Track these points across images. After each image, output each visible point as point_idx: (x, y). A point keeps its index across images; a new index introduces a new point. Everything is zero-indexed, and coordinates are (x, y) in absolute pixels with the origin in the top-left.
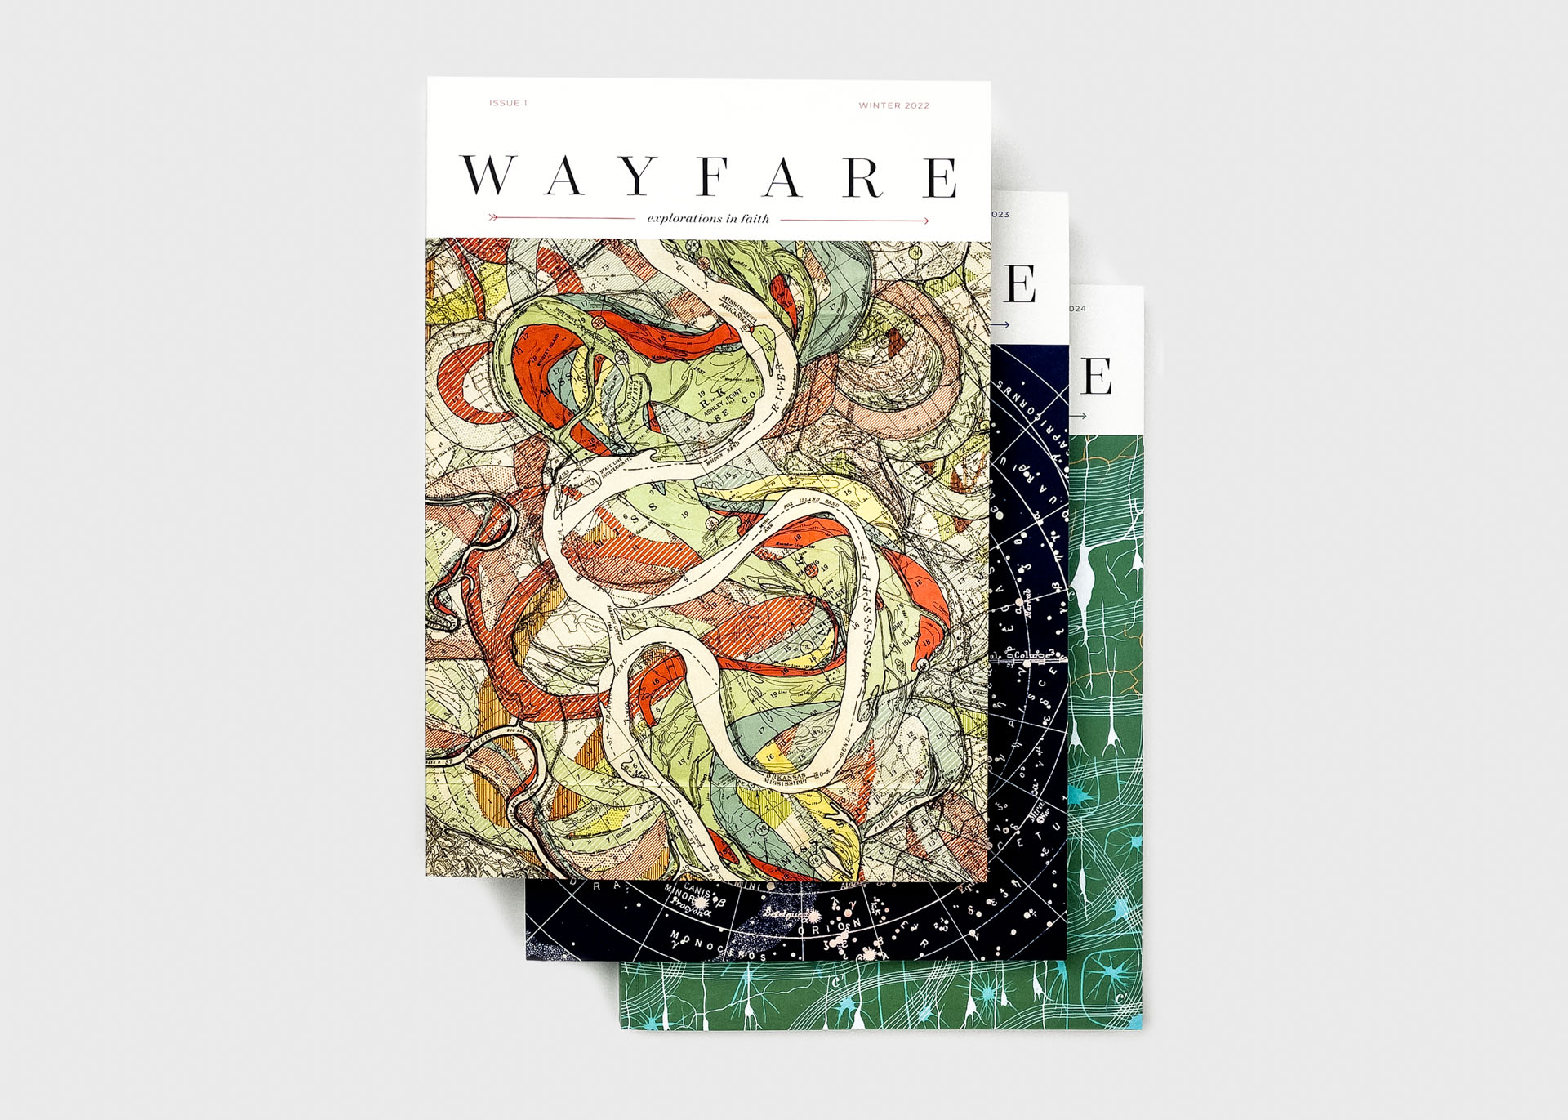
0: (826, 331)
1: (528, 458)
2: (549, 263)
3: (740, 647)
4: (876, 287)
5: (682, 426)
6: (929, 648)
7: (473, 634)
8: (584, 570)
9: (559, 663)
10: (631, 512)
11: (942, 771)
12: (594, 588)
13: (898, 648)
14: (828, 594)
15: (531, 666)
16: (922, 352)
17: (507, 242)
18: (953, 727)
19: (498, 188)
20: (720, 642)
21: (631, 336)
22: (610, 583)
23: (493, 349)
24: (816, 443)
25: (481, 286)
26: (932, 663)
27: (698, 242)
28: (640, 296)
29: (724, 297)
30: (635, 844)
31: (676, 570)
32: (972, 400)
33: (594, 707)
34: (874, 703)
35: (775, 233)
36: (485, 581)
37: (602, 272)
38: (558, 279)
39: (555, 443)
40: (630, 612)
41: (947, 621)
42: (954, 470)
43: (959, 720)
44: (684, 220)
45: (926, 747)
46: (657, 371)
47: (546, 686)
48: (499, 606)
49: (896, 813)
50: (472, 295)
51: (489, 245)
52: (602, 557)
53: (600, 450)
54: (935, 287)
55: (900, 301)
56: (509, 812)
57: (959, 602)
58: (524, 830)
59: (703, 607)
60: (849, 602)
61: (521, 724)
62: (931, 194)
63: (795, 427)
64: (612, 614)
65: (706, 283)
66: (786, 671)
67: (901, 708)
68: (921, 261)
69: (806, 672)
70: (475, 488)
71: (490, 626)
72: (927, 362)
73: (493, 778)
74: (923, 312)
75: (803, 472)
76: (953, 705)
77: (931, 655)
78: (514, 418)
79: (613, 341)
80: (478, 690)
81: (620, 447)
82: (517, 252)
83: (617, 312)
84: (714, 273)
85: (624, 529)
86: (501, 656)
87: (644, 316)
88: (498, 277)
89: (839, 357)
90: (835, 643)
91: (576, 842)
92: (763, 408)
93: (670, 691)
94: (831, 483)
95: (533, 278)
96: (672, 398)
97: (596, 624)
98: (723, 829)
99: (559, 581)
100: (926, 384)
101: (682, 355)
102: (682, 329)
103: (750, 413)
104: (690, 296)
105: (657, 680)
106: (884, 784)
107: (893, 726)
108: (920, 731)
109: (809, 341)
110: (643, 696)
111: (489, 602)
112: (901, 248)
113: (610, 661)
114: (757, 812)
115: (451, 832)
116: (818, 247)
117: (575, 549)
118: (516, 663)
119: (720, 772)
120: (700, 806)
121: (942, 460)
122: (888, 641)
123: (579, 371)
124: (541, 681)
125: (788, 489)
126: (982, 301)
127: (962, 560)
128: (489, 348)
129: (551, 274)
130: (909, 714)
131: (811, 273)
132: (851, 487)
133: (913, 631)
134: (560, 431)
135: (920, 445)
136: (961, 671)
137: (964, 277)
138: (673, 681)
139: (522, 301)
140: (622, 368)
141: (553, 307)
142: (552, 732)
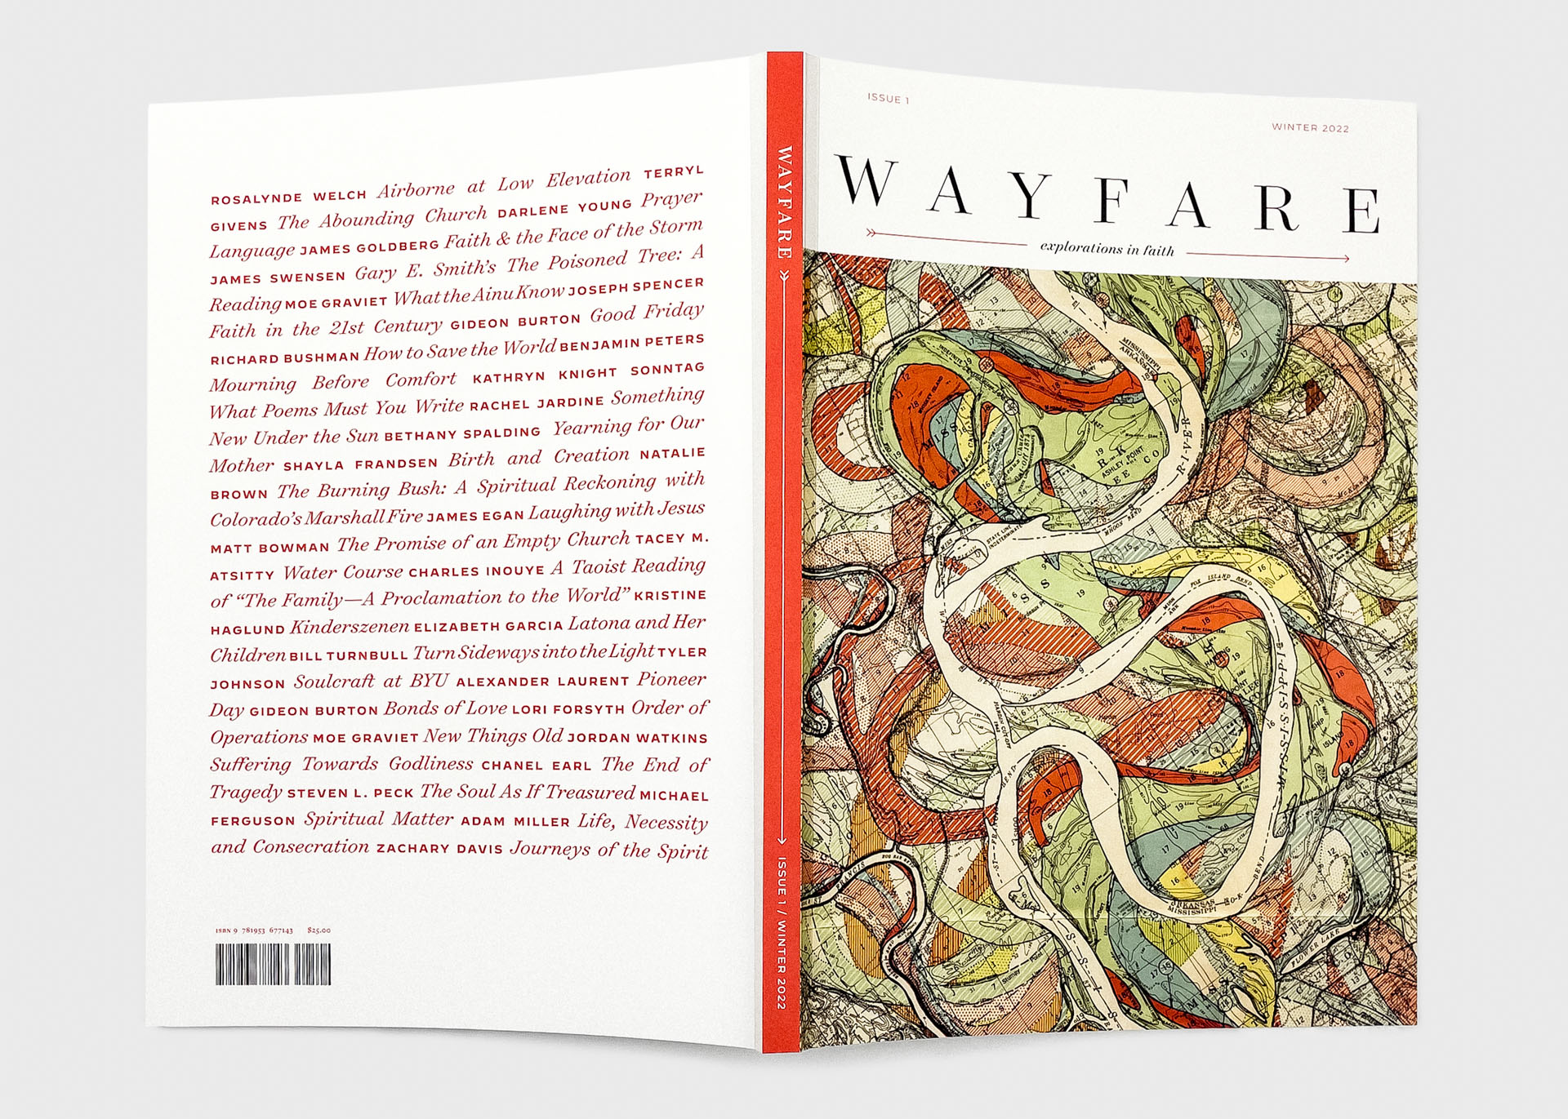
0: (1237, 382)
1: (907, 523)
2: (932, 292)
3: (1142, 751)
4: (1292, 332)
5: (1077, 490)
6: (1353, 749)
7: (845, 739)
8: (969, 658)
9: (940, 772)
10: (1021, 590)
11: (1367, 895)
12: (980, 680)
13: (1318, 750)
14: (1239, 687)
15: (909, 776)
16: (1343, 407)
17: (886, 263)
18: (1379, 843)
19: (877, 198)
20: (1120, 744)
21: (1022, 382)
22: (997, 674)
23: (870, 391)
24: (1228, 510)
25: (857, 314)
26: (1356, 768)
27: (1097, 275)
28: (1031, 336)
29: (1124, 340)
30: (1023, 990)
31: (1071, 659)
32: (1398, 463)
33: (978, 825)
34: (1291, 815)
35: (1180, 268)
36: (859, 672)
37: (991, 306)
38: (942, 311)
39: (937, 506)
40: (1019, 709)
41: (1372, 718)
42: (1380, 544)
43: (1386, 834)
44: (1081, 249)
45: (1350, 867)
46: (1050, 424)
47: (925, 800)
48: (874, 704)
49: (1316, 945)
50: (847, 323)
51: (867, 265)
52: (988, 643)
53: (987, 515)
54: (1357, 334)
55: (1319, 348)
56: (883, 958)
57: (1386, 696)
58: (900, 980)
59: (1100, 703)
60: (1264, 696)
61: (898, 848)
62: (1352, 229)
63: (1202, 491)
64: (999, 712)
65: (1105, 323)
66: (1193, 779)
67: (1321, 821)
68: (1341, 304)
69: (1216, 780)
70: (848, 559)
71: (864, 728)
72: (1349, 419)
73: (866, 917)
74: (1343, 362)
75: (1212, 544)
76: (1379, 817)
77: (1355, 758)
78: (892, 474)
79: (1002, 388)
80: (850, 808)
81: (1009, 512)
82: (898, 275)
83: (1006, 353)
84: (1114, 312)
85: (1012, 609)
86: (876, 764)
87: (1036, 358)
88: (876, 305)
89: (1251, 411)
90: (1248, 745)
91: (957, 990)
92: (1167, 469)
93: (1063, 804)
94: (1244, 557)
95: (914, 308)
96: (1067, 456)
97: (981, 724)
98: (1122, 969)
99: (941, 672)
100: (1348, 444)
101: (1079, 407)
102: (1078, 375)
103: (1153, 474)
104: (1087, 337)
105: (1048, 790)
106: (1302, 911)
107: (1312, 842)
108: (1343, 848)
109: (1219, 393)
110: (1033, 810)
111: (863, 699)
112: (1319, 288)
113: (997, 769)
114: (1160, 946)
115: (819, 990)
116: (1227, 285)
117: (960, 633)
118: (892, 772)
119: (1119, 899)
120: (1097, 941)
121: (1366, 531)
122: (1307, 743)
123: (964, 421)
124: (920, 794)
125: (1195, 564)
126: (1408, 350)
127: (1388, 648)
128: (866, 388)
129: (934, 305)
130: (1330, 828)
131: (1220, 314)
132: (1265, 562)
133: (1334, 730)
134: (943, 491)
135: (1342, 514)
136: (1388, 777)
137: (1389, 323)
138: (1067, 791)
139: (902, 335)
140: (1012, 419)
141: (937, 344)
142: (931, 856)
